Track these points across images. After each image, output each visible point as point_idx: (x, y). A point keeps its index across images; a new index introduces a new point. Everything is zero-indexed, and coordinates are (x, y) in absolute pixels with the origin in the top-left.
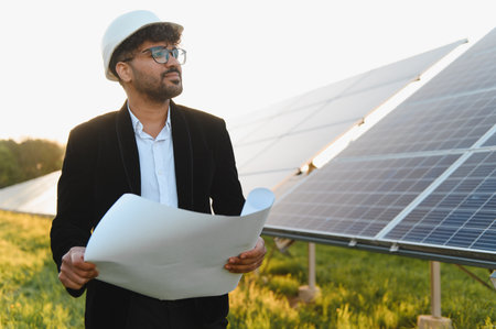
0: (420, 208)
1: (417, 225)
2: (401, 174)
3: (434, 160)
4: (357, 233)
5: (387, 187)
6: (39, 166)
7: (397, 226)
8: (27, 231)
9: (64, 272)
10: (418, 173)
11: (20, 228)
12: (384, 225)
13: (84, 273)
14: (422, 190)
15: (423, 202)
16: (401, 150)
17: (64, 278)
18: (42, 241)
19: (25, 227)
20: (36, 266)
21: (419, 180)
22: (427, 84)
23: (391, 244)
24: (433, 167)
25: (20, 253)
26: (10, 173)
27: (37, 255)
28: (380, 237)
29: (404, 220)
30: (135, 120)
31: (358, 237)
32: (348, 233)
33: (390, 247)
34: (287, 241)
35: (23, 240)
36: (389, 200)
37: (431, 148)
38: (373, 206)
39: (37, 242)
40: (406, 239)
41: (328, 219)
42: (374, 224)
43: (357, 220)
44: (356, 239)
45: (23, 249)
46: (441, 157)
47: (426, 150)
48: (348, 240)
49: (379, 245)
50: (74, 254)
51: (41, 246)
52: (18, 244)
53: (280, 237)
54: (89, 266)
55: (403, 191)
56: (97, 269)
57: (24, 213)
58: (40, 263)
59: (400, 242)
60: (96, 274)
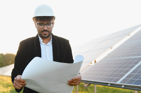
0: (131, 74)
1: (130, 79)
2: (125, 63)
3: (135, 59)
4: (110, 82)
5: (120, 67)
6: (10, 62)
7: (124, 79)
8: (5, 81)
9: (15, 83)
10: (130, 63)
11: (3, 80)
12: (120, 79)
13: (21, 83)
14: (132, 68)
15: (132, 72)
16: (125, 56)
17: (15, 85)
18: (10, 84)
19: (5, 80)
20: (7, 92)
21: (131, 65)
22: (132, 37)
23: (122, 85)
24: (135, 61)
25: (3, 88)
26: (1, 63)
27: (8, 88)
28: (118, 83)
29: (126, 77)
30: (40, 38)
31: (111, 83)
32: (108, 81)
33: (121, 86)
34: (88, 84)
35: (4, 84)
36: (121, 71)
37: (134, 55)
38: (116, 73)
39: (8, 85)
40: (127, 83)
41: (101, 77)
42: (116, 79)
43: (111, 78)
44: (110, 83)
45: (4, 87)
46: (138, 58)
47: (133, 56)
48: (108, 84)
49: (118, 86)
50: (18, 77)
51: (10, 86)
52: (2, 85)
53: (85, 83)
54: (23, 81)
55: (126, 68)
56: (25, 82)
57: (5, 76)
58: (9, 91)
59: (125, 84)
60: (25, 84)
